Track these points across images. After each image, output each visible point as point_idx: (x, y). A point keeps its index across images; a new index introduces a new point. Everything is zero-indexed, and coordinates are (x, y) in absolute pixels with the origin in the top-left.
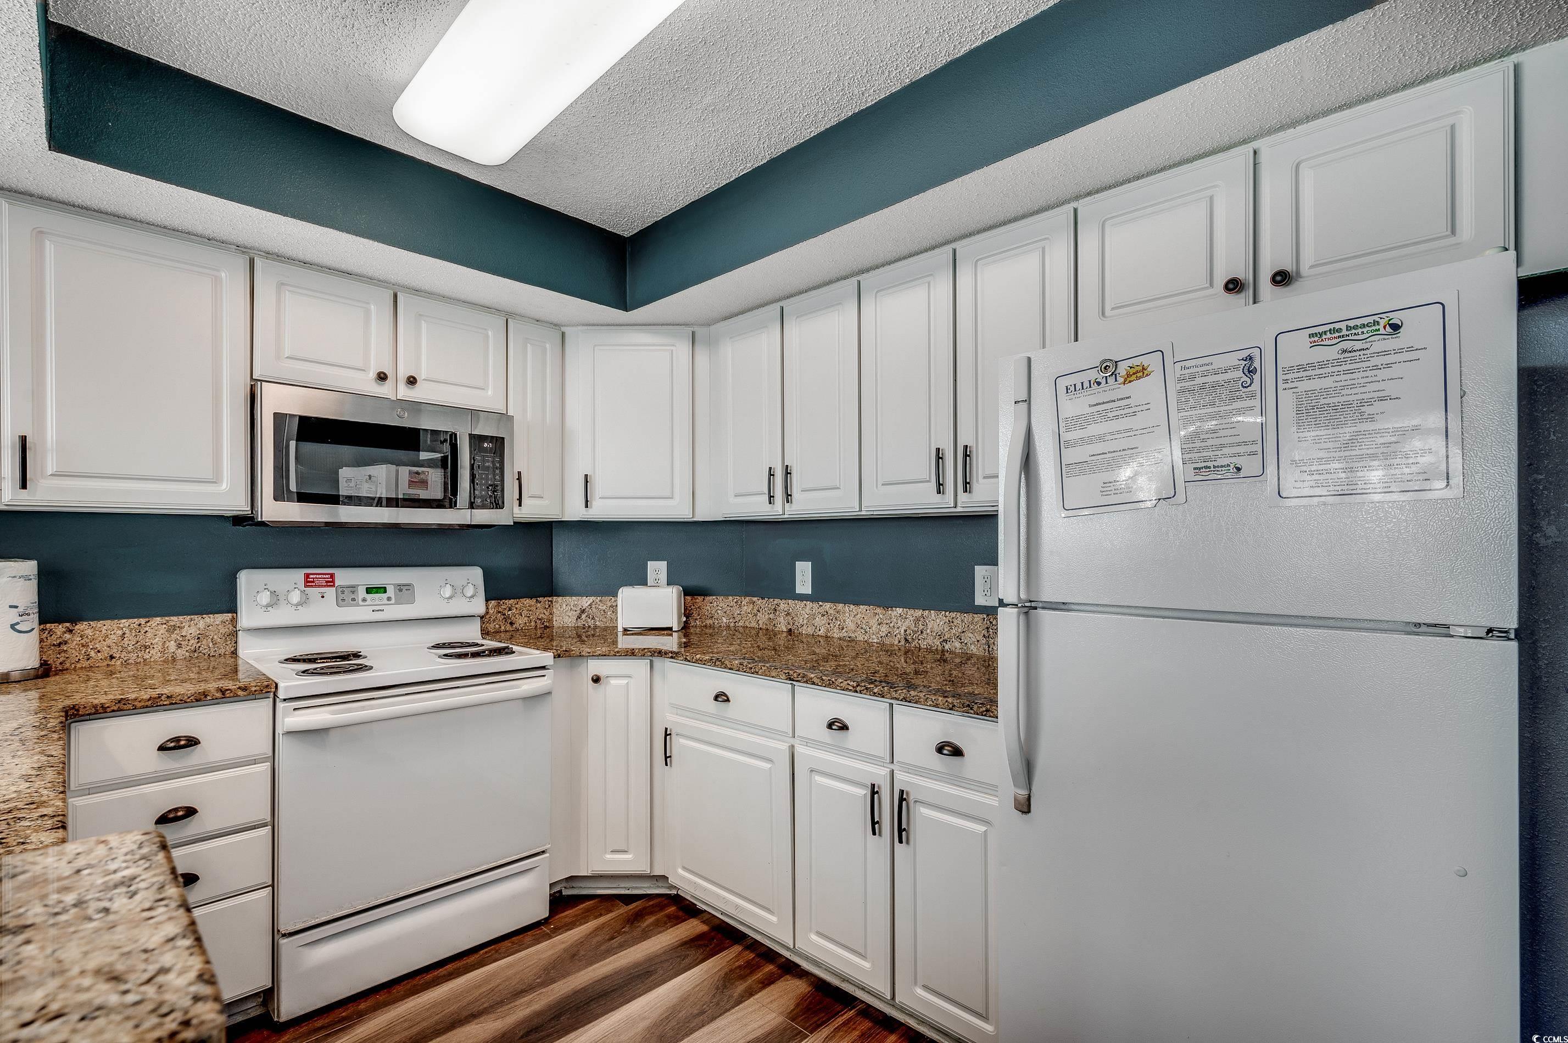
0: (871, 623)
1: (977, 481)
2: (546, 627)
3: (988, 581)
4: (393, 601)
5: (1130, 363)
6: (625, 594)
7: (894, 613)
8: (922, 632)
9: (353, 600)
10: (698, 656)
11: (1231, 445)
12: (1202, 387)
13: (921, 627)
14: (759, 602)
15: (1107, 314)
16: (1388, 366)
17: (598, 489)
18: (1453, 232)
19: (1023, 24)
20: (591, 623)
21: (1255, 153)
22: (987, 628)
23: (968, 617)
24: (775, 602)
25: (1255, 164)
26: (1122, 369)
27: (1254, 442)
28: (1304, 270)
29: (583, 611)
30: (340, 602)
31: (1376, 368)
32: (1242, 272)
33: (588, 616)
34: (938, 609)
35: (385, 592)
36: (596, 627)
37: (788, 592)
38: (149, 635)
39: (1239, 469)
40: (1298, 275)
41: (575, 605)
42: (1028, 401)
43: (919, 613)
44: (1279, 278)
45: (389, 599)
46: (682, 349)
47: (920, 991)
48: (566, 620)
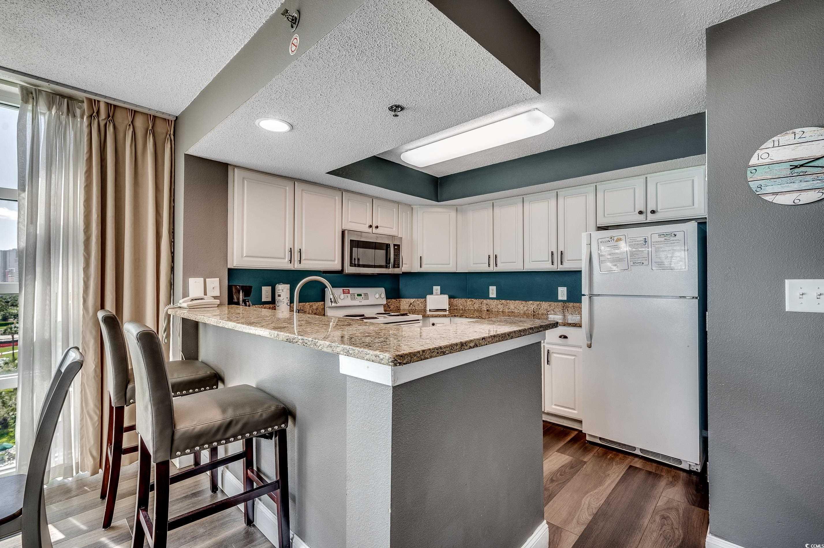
0: (520, 306)
1: (565, 261)
2: (399, 309)
3: (563, 292)
4: (363, 299)
5: (617, 237)
6: (429, 297)
7: (529, 303)
8: (540, 309)
9: (354, 298)
10: (471, 316)
11: (641, 258)
12: (635, 244)
13: (539, 307)
14: (474, 300)
15: (605, 216)
16: (674, 243)
17: (424, 261)
18: (693, 205)
19: (585, 142)
20: (414, 308)
21: (646, 178)
22: (563, 307)
23: (556, 304)
24: (482, 300)
25: (646, 181)
26: (615, 238)
27: (646, 257)
28: (659, 210)
29: (411, 304)
30: (352, 299)
31: (671, 243)
32: (643, 209)
33: (413, 305)
34: (546, 301)
35: (361, 296)
36: (416, 309)
37: (487, 297)
38: (306, 308)
39: (643, 263)
40: (657, 211)
41: (408, 302)
42: (590, 244)
43: (538, 303)
44: (652, 212)
45: (363, 298)
46: (453, 214)
47: (554, 407)
48: (405, 307)
